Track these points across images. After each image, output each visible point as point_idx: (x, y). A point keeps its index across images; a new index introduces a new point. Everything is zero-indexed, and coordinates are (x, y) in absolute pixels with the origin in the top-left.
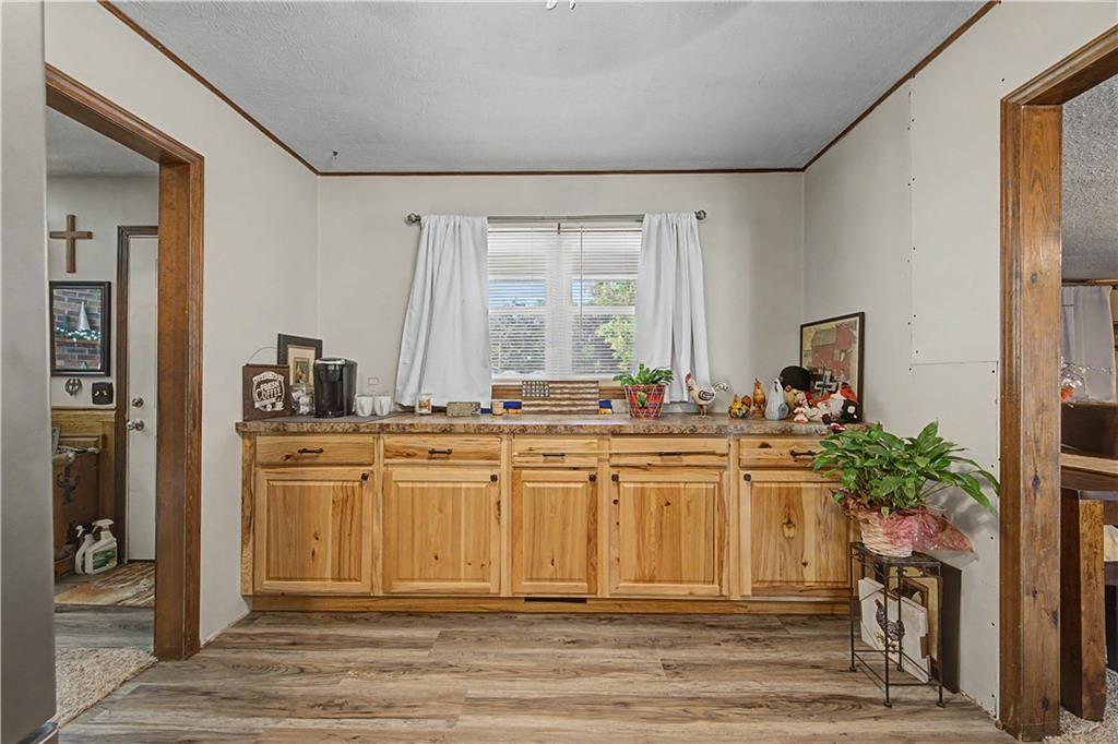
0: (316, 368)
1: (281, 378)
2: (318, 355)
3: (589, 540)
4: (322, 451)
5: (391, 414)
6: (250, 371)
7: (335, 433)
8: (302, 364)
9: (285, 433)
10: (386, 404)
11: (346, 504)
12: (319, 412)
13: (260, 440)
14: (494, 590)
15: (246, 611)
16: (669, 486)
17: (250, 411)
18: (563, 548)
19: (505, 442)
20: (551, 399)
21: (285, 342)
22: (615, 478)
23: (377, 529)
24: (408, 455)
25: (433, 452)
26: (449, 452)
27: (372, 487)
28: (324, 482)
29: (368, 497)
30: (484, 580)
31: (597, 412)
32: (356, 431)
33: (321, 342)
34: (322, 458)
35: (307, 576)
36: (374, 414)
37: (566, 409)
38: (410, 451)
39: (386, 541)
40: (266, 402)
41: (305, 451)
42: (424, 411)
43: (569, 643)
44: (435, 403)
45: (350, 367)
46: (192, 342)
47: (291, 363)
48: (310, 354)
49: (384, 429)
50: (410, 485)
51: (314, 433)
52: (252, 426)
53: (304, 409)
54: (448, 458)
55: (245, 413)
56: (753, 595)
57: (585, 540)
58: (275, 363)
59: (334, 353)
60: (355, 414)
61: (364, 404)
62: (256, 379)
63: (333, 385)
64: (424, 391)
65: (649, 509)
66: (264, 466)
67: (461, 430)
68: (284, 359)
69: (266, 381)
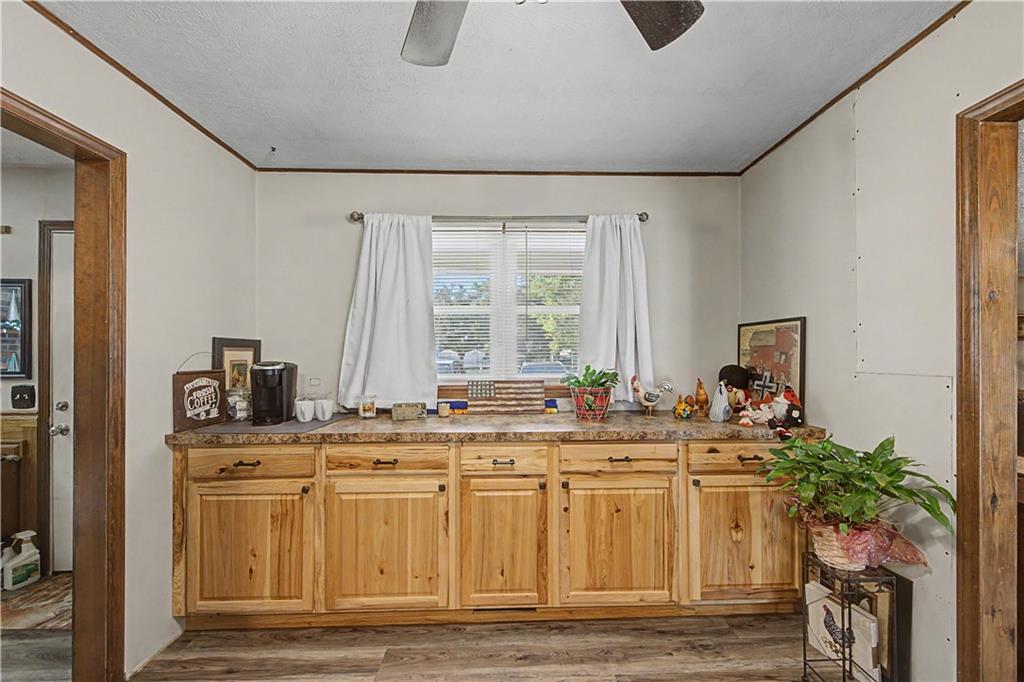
0: (254, 373)
1: (216, 384)
2: (257, 359)
3: (539, 549)
4: (259, 463)
5: (333, 420)
6: (181, 379)
7: (273, 443)
8: (240, 367)
9: (219, 445)
10: (328, 407)
11: (285, 517)
12: (258, 418)
13: (192, 453)
14: (442, 604)
15: (179, 632)
16: (619, 492)
17: (181, 424)
18: (513, 557)
19: (453, 450)
20: (496, 400)
21: (219, 345)
22: (565, 485)
23: (319, 543)
24: (352, 466)
25: (378, 462)
26: (395, 462)
27: (313, 502)
28: (264, 493)
29: (309, 511)
30: (431, 594)
31: (542, 412)
32: (296, 441)
33: (260, 341)
34: (258, 471)
35: (243, 594)
36: (315, 419)
37: (513, 409)
38: (353, 462)
39: (328, 556)
40: (201, 410)
41: (241, 463)
42: (368, 414)
43: (520, 659)
44: (379, 404)
45: (290, 370)
46: (113, 354)
47: (227, 366)
48: (249, 355)
49: (325, 439)
50: (354, 497)
51: (250, 444)
52: (184, 438)
53: (241, 415)
54: (394, 468)
55: (175, 424)
56: (702, 600)
57: (535, 548)
58: (210, 368)
59: (274, 355)
60: (295, 419)
61: (304, 409)
62: (188, 387)
63: (272, 390)
64: (367, 393)
65: (599, 516)
66: (197, 480)
67: (408, 439)
68: (218, 361)
69: (200, 388)
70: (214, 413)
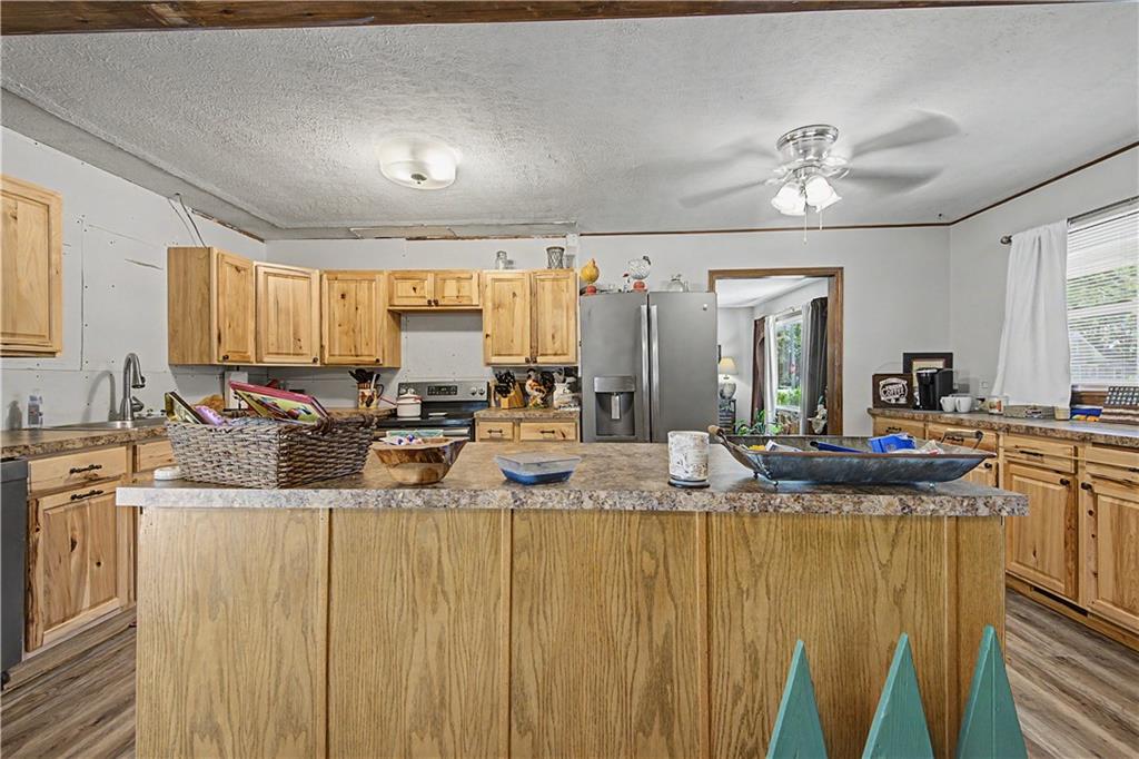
1: (905, 382)
3: (1066, 544)
4: (900, 429)
13: (878, 419)
17: (878, 402)
18: (1043, 544)
21: (909, 359)
22: (1086, 487)
25: (953, 439)
26: (963, 440)
33: (951, 354)
36: (955, 411)
40: (892, 397)
42: (994, 411)
45: (944, 374)
47: (915, 371)
55: (874, 403)
57: (1063, 542)
58: (901, 372)
61: (950, 402)
62: (882, 383)
67: (967, 424)
68: (907, 367)
69: (892, 384)
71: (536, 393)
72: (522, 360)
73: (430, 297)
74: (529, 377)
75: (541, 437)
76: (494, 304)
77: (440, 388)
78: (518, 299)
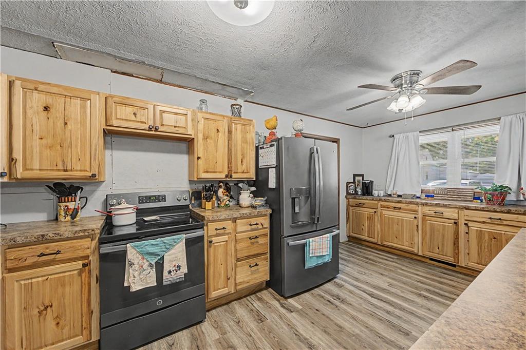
0: (362, 183)
1: (354, 185)
2: (363, 180)
3: (454, 244)
4: (364, 204)
5: (384, 196)
6: (348, 183)
7: (367, 200)
8: (359, 181)
9: (355, 199)
10: (382, 193)
11: (370, 218)
12: (363, 194)
13: (350, 200)
14: (416, 252)
15: (347, 240)
16: (496, 231)
17: (348, 193)
18: (443, 244)
19: (420, 207)
20: (448, 195)
21: (355, 176)
22: (467, 225)
23: (379, 226)
24: (388, 208)
25: (395, 207)
26: (400, 208)
27: (377, 215)
28: (366, 212)
29: (376, 217)
30: (412, 248)
31: (471, 201)
32: (373, 200)
33: (363, 175)
34: (364, 206)
35: (361, 234)
36: (378, 196)
37: (455, 199)
39: (381, 230)
40: (351, 191)
41: (360, 204)
42: (395, 196)
44: (398, 193)
45: (372, 182)
47: (356, 181)
48: (361, 178)
49: (380, 200)
50: (388, 216)
51: (362, 199)
52: (349, 196)
53: (359, 193)
54: (400, 210)
57: (453, 243)
58: (352, 181)
59: (367, 178)
60: (373, 195)
61: (375, 193)
62: (349, 185)
63: (367, 187)
64: (395, 190)
65: (484, 238)
66: (351, 206)
67: (405, 202)
68: (354, 180)
69: (351, 186)
70: (354, 192)
71: (225, 197)
72: (222, 176)
73: (151, 123)
74: (220, 187)
75: (249, 228)
76: (204, 135)
77: (150, 197)
78: (220, 134)
